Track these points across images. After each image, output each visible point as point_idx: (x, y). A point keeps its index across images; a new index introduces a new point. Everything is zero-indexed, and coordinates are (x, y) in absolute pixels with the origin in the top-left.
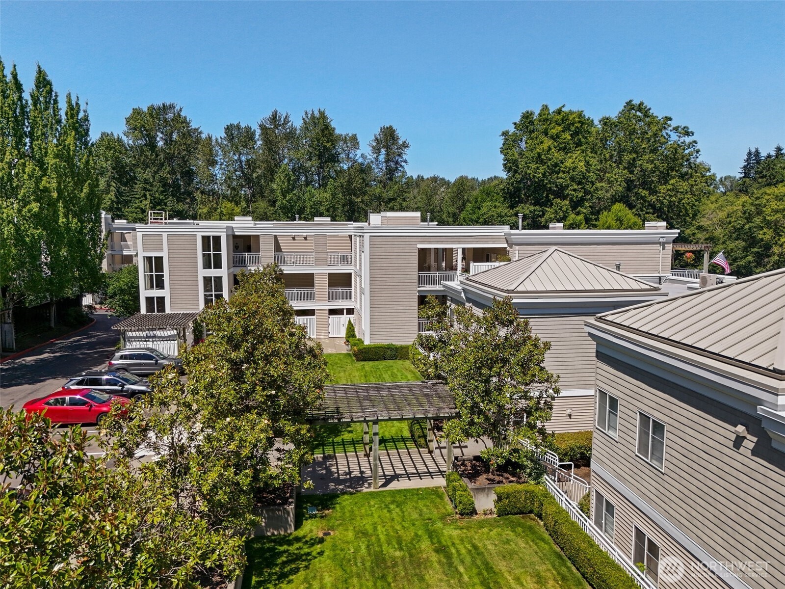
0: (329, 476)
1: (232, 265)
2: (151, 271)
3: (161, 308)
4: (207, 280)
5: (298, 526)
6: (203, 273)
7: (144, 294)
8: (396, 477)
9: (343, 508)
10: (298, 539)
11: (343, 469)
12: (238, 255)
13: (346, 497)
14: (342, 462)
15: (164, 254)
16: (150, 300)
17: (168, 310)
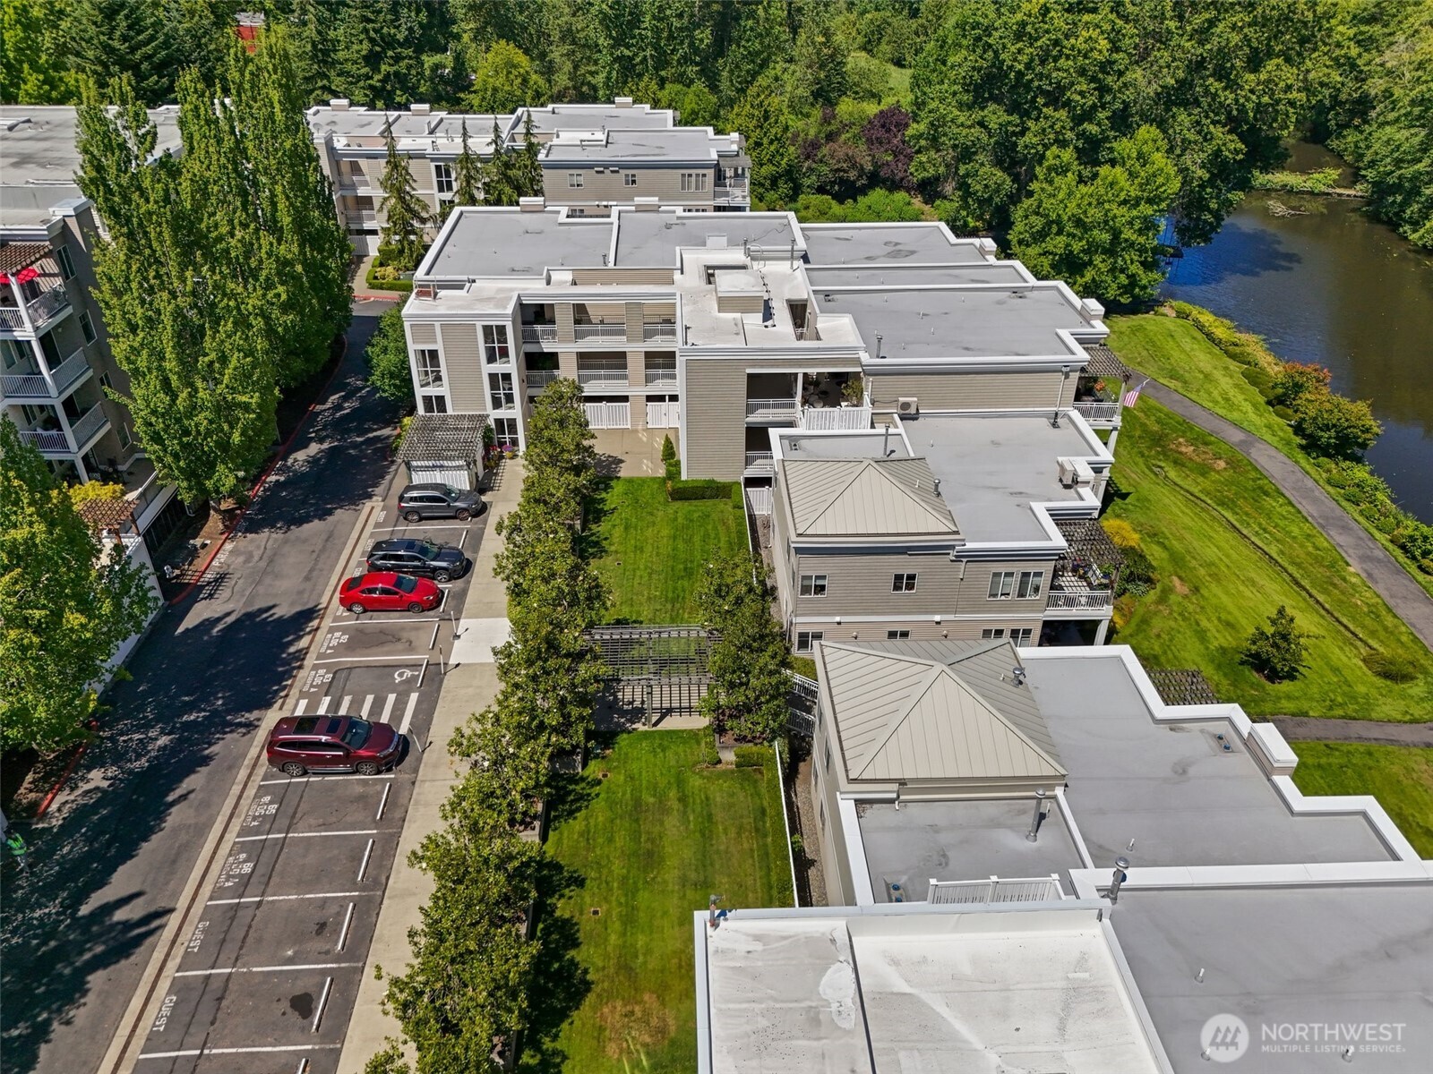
0: (613, 707)
1: (521, 340)
2: (425, 366)
3: (442, 408)
4: (493, 377)
5: (585, 765)
6: (488, 368)
7: (420, 392)
8: (670, 711)
9: (620, 749)
10: (583, 779)
11: (628, 697)
12: (528, 327)
13: (625, 736)
14: (628, 690)
15: (439, 346)
16: (428, 400)
17: (450, 411)
